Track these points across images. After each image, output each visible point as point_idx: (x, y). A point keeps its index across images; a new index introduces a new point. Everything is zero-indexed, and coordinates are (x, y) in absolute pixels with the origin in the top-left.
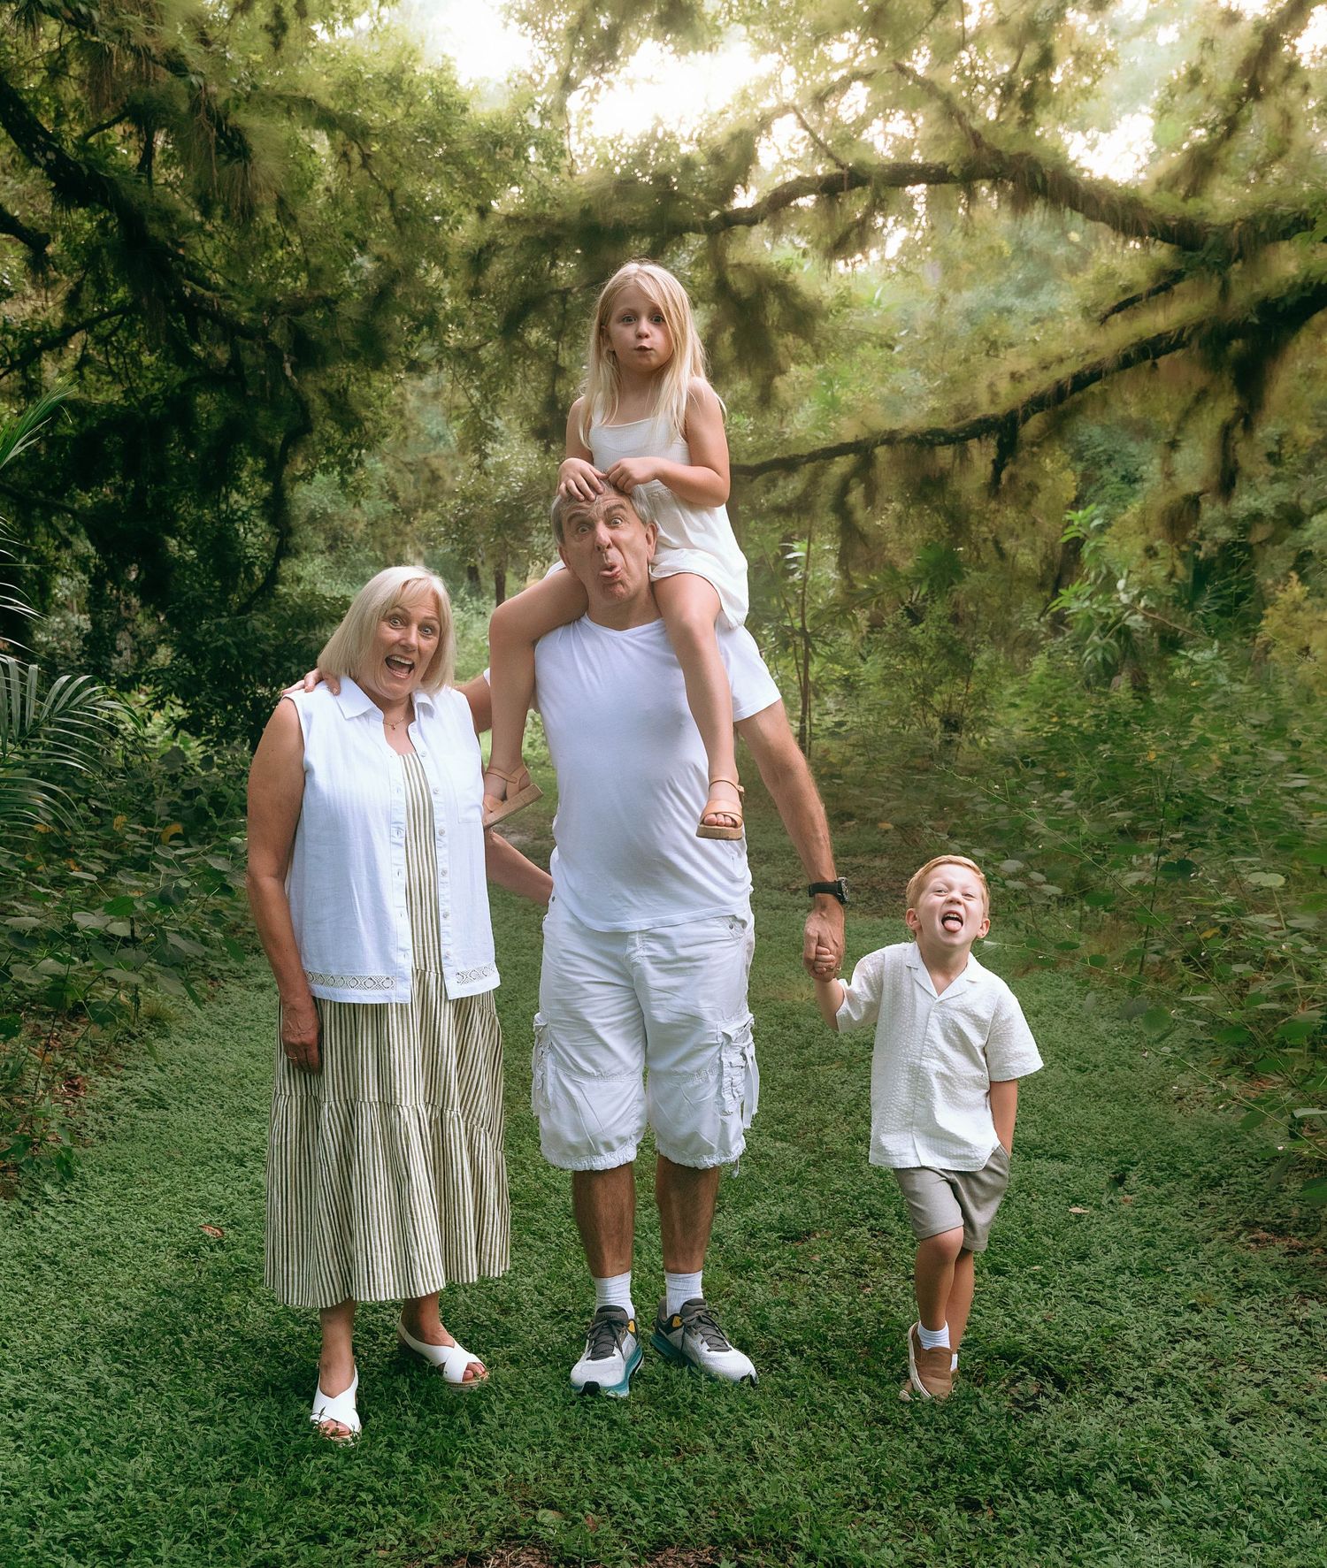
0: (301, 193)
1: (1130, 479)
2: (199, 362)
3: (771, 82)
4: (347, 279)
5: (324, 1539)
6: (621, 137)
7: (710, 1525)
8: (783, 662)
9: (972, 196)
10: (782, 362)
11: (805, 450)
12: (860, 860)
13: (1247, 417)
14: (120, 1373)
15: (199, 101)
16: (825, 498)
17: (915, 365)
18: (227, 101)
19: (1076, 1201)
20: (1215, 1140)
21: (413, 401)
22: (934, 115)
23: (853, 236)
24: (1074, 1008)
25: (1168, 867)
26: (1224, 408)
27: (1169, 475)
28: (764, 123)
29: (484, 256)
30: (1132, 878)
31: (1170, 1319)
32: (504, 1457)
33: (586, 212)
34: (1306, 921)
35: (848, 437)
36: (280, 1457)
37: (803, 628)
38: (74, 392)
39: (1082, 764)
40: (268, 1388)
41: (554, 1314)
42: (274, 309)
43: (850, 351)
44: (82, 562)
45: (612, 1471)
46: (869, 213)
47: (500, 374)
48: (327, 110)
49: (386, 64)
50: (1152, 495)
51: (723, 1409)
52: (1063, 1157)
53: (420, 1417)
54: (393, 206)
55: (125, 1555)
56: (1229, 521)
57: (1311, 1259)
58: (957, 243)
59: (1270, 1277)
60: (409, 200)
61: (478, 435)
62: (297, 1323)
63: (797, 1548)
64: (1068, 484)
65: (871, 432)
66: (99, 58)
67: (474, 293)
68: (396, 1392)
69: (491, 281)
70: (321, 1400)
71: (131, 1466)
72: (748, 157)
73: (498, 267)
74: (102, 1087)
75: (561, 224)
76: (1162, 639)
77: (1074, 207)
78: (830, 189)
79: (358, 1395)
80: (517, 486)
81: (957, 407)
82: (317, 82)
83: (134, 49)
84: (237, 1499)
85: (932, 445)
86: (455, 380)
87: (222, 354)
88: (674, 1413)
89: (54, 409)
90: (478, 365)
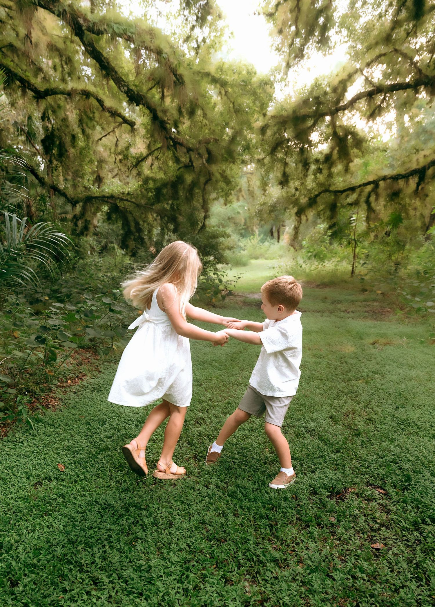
6: (305, 87)
8: (348, 249)
9: (418, 92)
10: (352, 158)
11: (358, 184)
12: (368, 303)
15: (167, 64)
16: (363, 199)
18: (176, 65)
23: (377, 111)
28: (351, 77)
29: (264, 129)
33: (294, 112)
35: (371, 180)
37: (355, 239)
42: (200, 142)
43: (373, 153)
47: (270, 167)
48: (214, 76)
60: (239, 105)
61: (264, 185)
65: (379, 177)
69: (267, 138)
73: (269, 133)
75: (288, 117)
78: (370, 95)
80: (275, 200)
81: (406, 168)
85: (398, 179)
86: (257, 168)
89: (146, 180)
90: (264, 165)
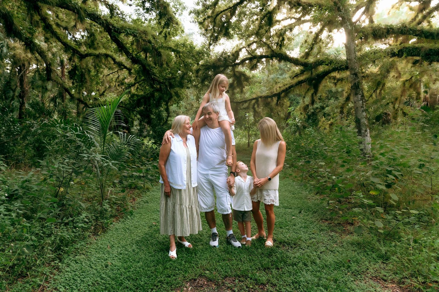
0: (170, 62)
1: (298, 103)
2: (155, 88)
3: (242, 43)
4: (178, 75)
5: (170, 277)
7: (234, 273)
8: (245, 132)
9: (272, 60)
10: (244, 86)
11: (248, 99)
13: (316, 92)
14: (138, 248)
15: (153, 47)
16: (251, 106)
17: (264, 86)
18: (158, 47)
19: (293, 216)
20: (315, 205)
21: (189, 94)
22: (266, 48)
23: (254, 67)
24: (292, 184)
25: (306, 162)
26: (312, 91)
27: (304, 102)
28: (240, 50)
29: (198, 71)
30: (300, 164)
31: (309, 235)
32: (200, 262)
33: (213, 64)
34: (328, 170)
35: (254, 97)
36: (163, 262)
37: (248, 127)
38: (136, 93)
39: (292, 146)
40: (162, 250)
41: (209, 237)
42: (166, 79)
43: (254, 84)
44: (138, 119)
45: (218, 264)
46: (257, 63)
47: (201, 89)
48: (174, 49)
49: (182, 42)
50: (301, 105)
51: (236, 253)
52: (291, 208)
53: (186, 255)
54: (184, 63)
55: (136, 280)
56: (313, 109)
57: (332, 225)
58: (270, 68)
59: (326, 228)
60: (186, 62)
62: (167, 239)
63: (248, 277)
64: (288, 103)
65: (258, 96)
66: (138, 41)
67: (197, 77)
68: (183, 250)
69: (199, 75)
70: (170, 252)
71: (138, 264)
72: (238, 55)
73: (200, 72)
74: (138, 200)
75: (210, 66)
76: (303, 127)
77: (288, 61)
78: (251, 59)
79: (176, 251)
81: (271, 92)
82: (172, 45)
83: (143, 40)
84: (155, 270)
85: (267, 98)
86: (194, 90)
87: (158, 86)
88: (228, 253)
89: (133, 95)
90: (198, 88)
